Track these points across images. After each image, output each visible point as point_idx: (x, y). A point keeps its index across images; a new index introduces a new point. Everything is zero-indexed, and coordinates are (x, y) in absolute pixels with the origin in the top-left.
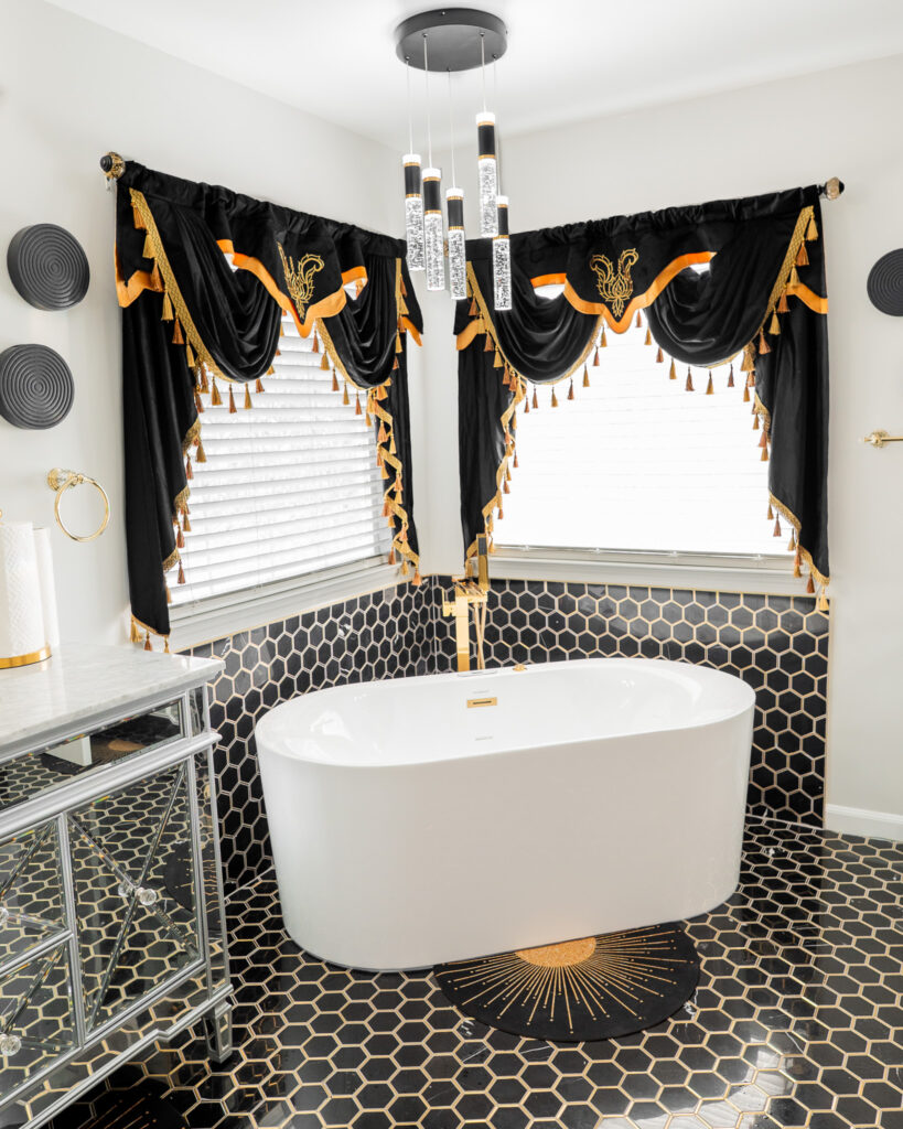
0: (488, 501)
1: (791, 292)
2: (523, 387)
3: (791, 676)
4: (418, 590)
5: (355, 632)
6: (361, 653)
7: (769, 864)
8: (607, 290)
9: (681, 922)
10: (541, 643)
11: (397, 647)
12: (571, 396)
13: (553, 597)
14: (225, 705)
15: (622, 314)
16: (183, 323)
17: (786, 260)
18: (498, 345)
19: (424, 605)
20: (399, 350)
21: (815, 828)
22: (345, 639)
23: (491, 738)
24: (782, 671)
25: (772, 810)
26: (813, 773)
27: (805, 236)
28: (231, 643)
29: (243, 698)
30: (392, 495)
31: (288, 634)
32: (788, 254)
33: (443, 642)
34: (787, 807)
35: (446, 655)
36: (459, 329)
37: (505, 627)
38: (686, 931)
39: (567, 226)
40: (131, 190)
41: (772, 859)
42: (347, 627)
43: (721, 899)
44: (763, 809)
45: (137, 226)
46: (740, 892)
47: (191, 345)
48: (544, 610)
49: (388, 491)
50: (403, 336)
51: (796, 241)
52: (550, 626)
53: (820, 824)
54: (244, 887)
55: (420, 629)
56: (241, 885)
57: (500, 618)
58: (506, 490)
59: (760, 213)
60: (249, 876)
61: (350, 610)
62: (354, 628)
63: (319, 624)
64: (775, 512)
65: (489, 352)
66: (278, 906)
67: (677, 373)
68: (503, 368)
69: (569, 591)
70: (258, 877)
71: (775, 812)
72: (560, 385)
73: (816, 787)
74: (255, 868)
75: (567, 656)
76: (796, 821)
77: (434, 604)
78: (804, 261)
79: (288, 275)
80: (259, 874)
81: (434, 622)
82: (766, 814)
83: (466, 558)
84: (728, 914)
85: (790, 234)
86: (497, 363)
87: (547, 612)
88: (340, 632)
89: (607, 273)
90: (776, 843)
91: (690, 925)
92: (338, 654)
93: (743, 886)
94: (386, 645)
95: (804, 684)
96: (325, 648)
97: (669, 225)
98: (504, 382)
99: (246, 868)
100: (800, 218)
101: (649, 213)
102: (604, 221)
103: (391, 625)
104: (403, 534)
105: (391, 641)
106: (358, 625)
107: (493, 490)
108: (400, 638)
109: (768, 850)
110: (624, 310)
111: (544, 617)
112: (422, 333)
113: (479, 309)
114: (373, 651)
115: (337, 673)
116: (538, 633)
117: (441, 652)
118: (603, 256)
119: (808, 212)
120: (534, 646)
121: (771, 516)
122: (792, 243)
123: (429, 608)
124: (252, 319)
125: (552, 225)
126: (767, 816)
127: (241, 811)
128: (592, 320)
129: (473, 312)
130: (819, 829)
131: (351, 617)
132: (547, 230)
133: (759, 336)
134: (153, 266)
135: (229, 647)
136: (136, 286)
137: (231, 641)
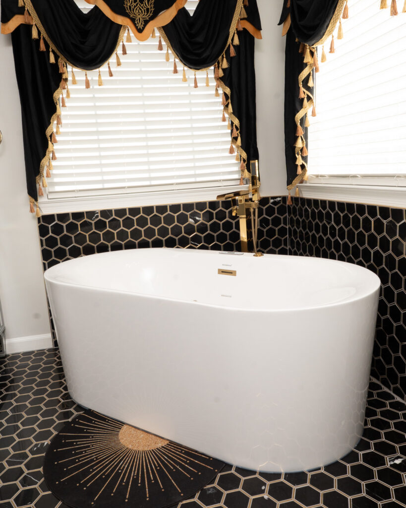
10: (326, 246)
16: (46, 39)
20: (236, 42)
22: (195, 225)
28: (99, 214)
29: (109, 244)
42: (197, 218)
47: (53, 51)
49: (232, 138)
63: (171, 213)
88: (191, 220)
91: (231, 471)
104: (242, 165)
115: (188, 243)
116: (325, 239)
131: (201, 213)
134: (25, 10)
135: (97, 216)
136: (16, 22)
137: (99, 213)
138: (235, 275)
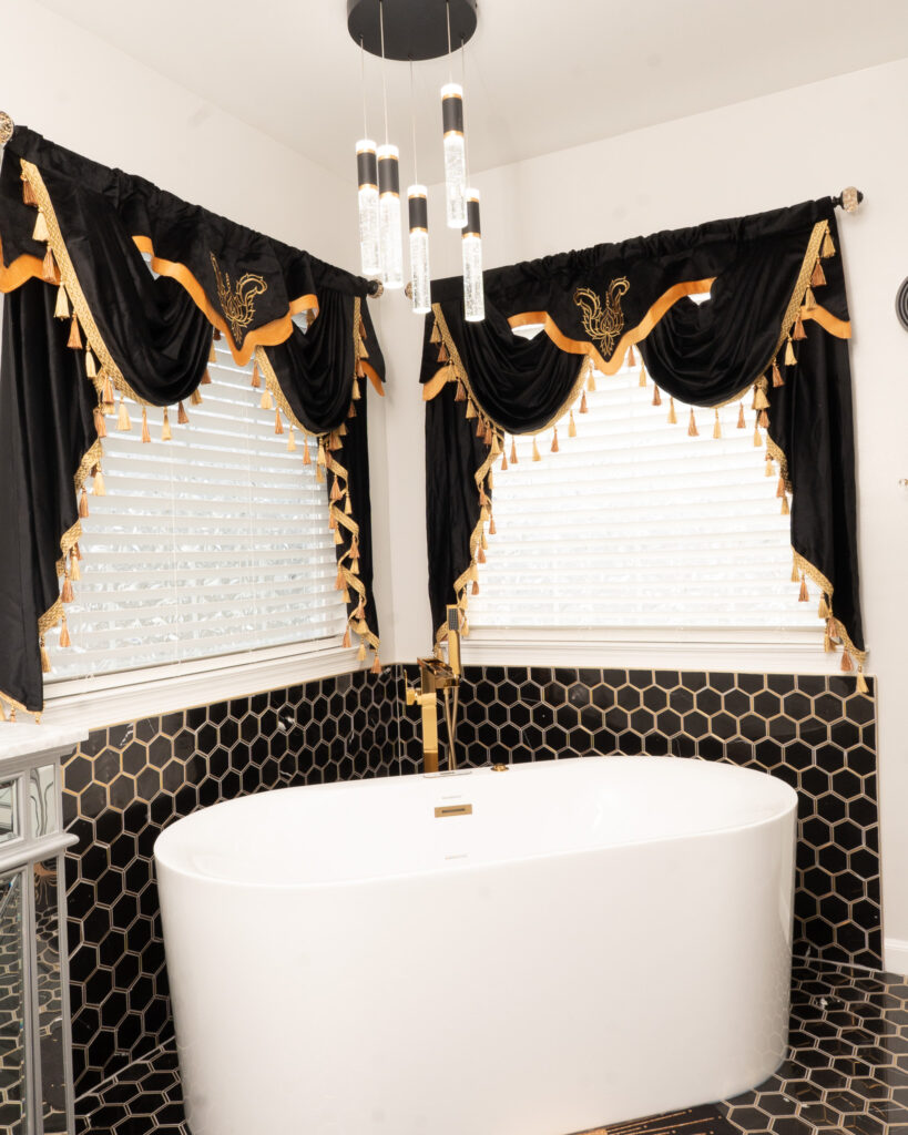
0: (461, 574)
1: (806, 316)
2: (499, 440)
3: (830, 775)
4: (379, 681)
5: (300, 727)
6: (306, 753)
7: (824, 1020)
8: (594, 327)
9: (720, 1104)
10: (525, 742)
11: (353, 748)
12: (555, 448)
13: (538, 686)
14: (122, 812)
15: (613, 353)
16: (82, 324)
17: (799, 281)
18: (471, 394)
19: (385, 700)
20: (356, 394)
21: (872, 970)
22: (287, 735)
23: (465, 856)
24: (819, 768)
25: (816, 947)
26: (865, 897)
27: (820, 252)
28: (134, 731)
29: (149, 804)
30: (347, 563)
31: (213, 724)
32: (801, 274)
33: (409, 745)
34: (835, 944)
35: (411, 761)
36: (426, 375)
37: (482, 724)
38: (728, 1118)
39: (547, 258)
40: (23, 162)
41: (826, 1012)
42: (290, 720)
43: (767, 1069)
44: (806, 945)
45: (26, 201)
46: (792, 1058)
47: (92, 351)
48: (527, 702)
49: (342, 559)
50: (363, 383)
51: (811, 258)
52: (535, 721)
53: (878, 964)
54: (139, 1061)
55: (381, 729)
56: (135, 1058)
57: (476, 714)
58: (482, 559)
59: (765, 231)
60: (148, 1044)
61: (294, 699)
62: (299, 721)
63: (253, 714)
64: (800, 573)
65: (460, 401)
66: (179, 1088)
67: (678, 416)
68: (477, 418)
69: (557, 679)
70: (161, 1047)
71: (820, 949)
72: (543, 436)
73: (871, 916)
74: (157, 1034)
75: (556, 756)
76: (847, 962)
77: (398, 699)
78: (821, 280)
79: (223, 294)
80: (161, 1042)
81: (398, 721)
82: (808, 953)
83: (435, 641)
84: (781, 1092)
85: (803, 250)
86: (470, 413)
87: (531, 704)
88: (281, 725)
89: (593, 309)
90: (827, 990)
91: (732, 1108)
92: (277, 753)
93: (795, 1050)
94: (338, 744)
95: (847, 785)
96: (261, 745)
97: (663, 251)
98: (478, 434)
99: (143, 1034)
100: (813, 235)
101: (641, 238)
102: (589, 250)
103: (345, 722)
104: (359, 611)
105: (345, 741)
106: (303, 719)
107: (467, 560)
108: (356, 737)
109: (819, 999)
110: (615, 348)
111: (528, 711)
112: (384, 381)
113: (448, 354)
114: (322, 751)
115: (276, 777)
116: (521, 730)
117: (406, 756)
118: (588, 290)
119: (821, 228)
120: (517, 746)
121: (794, 578)
122: (805, 261)
123: (391, 703)
124: (174, 332)
125: (530, 259)
126: (810, 956)
127: (139, 955)
128: (578, 360)
129: (442, 357)
130: (878, 971)
131: (295, 707)
132: (525, 263)
133: (771, 367)
134: (46, 250)
135: (131, 736)
136: (22, 271)
137: (135, 728)
138: (470, 812)
